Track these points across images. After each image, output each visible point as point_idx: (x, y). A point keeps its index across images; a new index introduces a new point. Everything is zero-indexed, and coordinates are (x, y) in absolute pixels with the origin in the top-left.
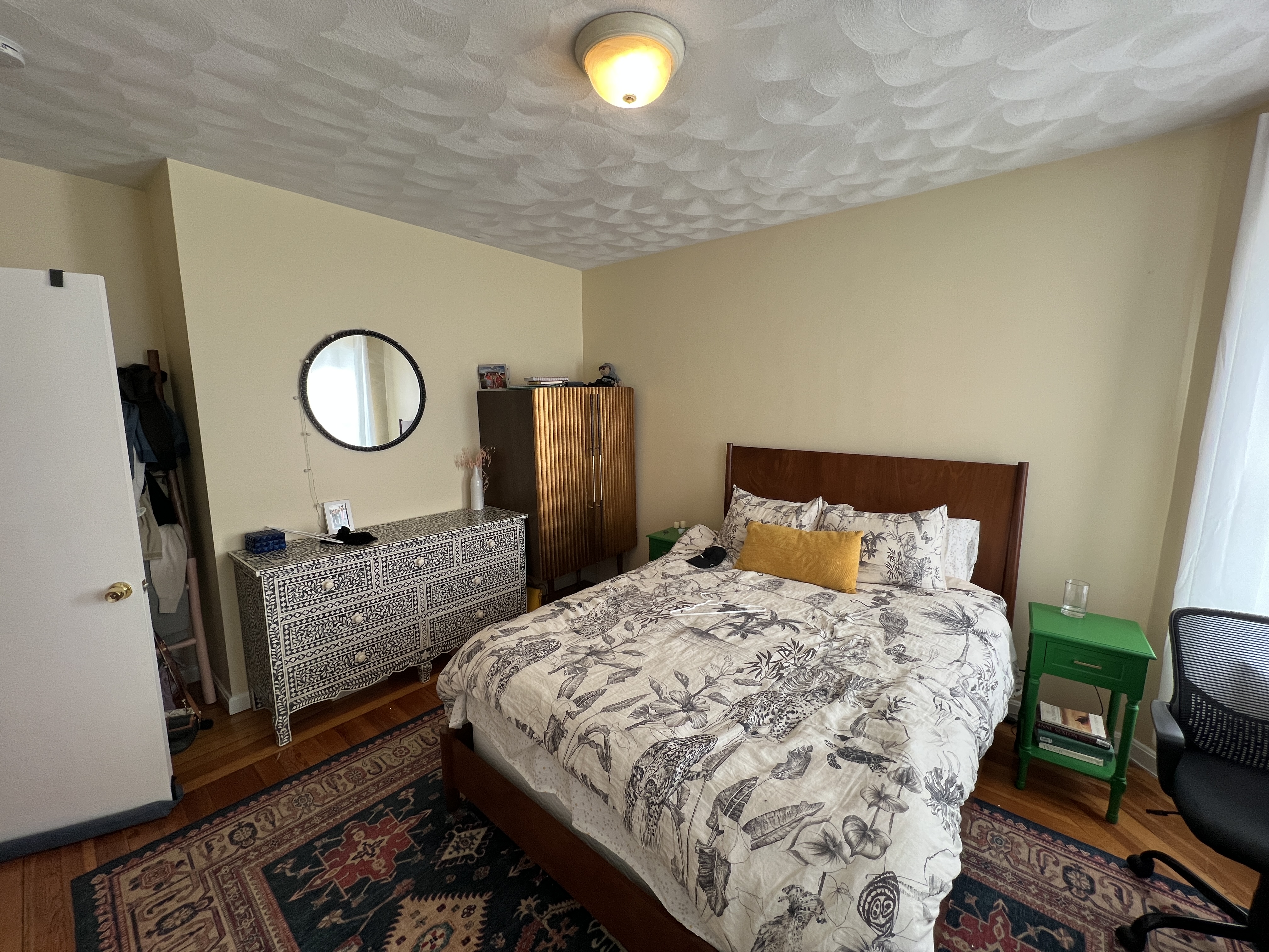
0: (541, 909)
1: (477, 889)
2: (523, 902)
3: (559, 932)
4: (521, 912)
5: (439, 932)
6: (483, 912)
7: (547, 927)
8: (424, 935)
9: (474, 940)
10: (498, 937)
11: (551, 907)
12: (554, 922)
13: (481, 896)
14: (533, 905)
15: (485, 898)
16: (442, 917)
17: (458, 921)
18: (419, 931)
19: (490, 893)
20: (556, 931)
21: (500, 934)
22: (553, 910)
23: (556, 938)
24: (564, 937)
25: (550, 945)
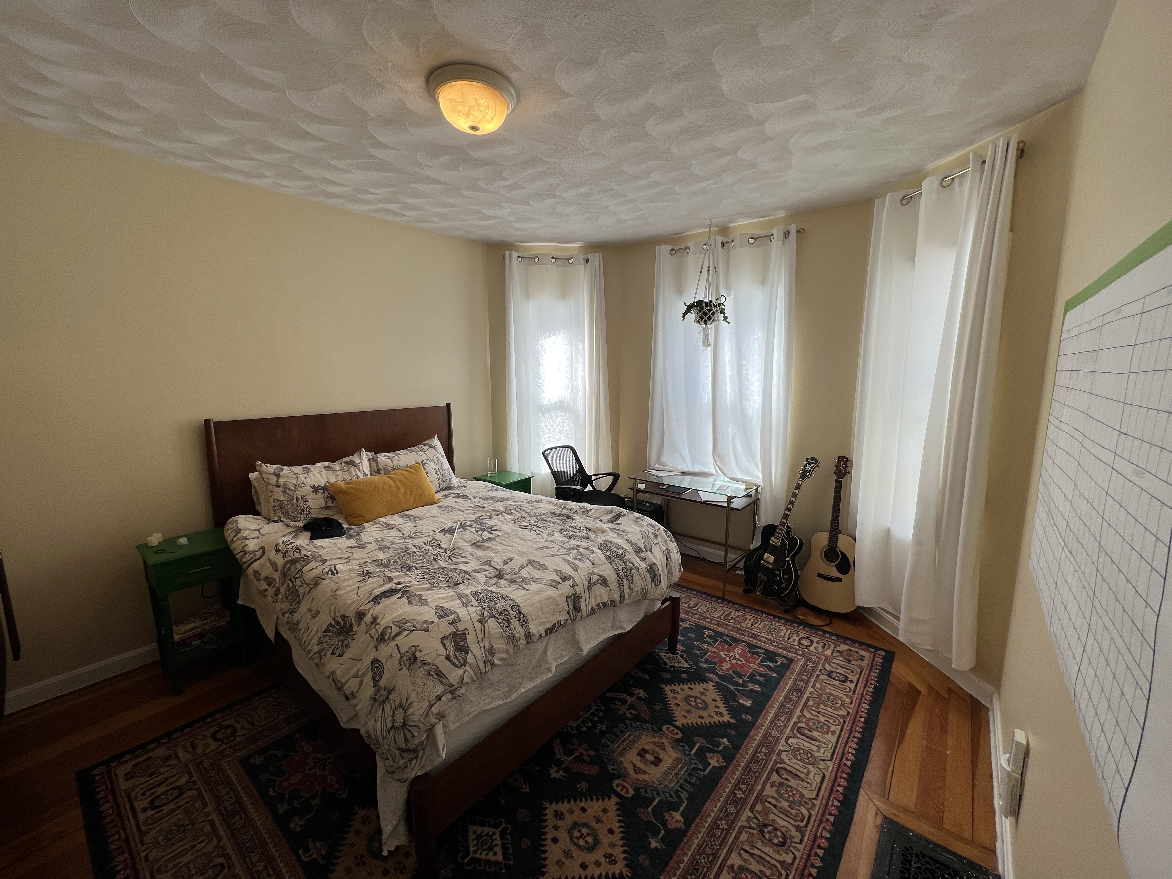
0: (559, 763)
1: (539, 814)
2: (552, 776)
3: (576, 749)
4: (561, 775)
5: (576, 834)
6: (560, 803)
7: (573, 757)
8: (579, 847)
9: (583, 804)
10: (580, 787)
11: (558, 756)
12: (568, 753)
13: (546, 809)
14: (555, 768)
15: (548, 805)
16: (563, 836)
17: (569, 820)
18: (575, 851)
19: (544, 802)
20: (575, 751)
21: (578, 786)
22: (560, 755)
23: (580, 750)
24: (580, 745)
25: (585, 753)
